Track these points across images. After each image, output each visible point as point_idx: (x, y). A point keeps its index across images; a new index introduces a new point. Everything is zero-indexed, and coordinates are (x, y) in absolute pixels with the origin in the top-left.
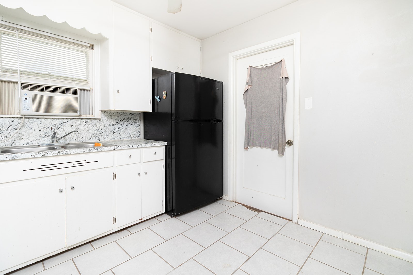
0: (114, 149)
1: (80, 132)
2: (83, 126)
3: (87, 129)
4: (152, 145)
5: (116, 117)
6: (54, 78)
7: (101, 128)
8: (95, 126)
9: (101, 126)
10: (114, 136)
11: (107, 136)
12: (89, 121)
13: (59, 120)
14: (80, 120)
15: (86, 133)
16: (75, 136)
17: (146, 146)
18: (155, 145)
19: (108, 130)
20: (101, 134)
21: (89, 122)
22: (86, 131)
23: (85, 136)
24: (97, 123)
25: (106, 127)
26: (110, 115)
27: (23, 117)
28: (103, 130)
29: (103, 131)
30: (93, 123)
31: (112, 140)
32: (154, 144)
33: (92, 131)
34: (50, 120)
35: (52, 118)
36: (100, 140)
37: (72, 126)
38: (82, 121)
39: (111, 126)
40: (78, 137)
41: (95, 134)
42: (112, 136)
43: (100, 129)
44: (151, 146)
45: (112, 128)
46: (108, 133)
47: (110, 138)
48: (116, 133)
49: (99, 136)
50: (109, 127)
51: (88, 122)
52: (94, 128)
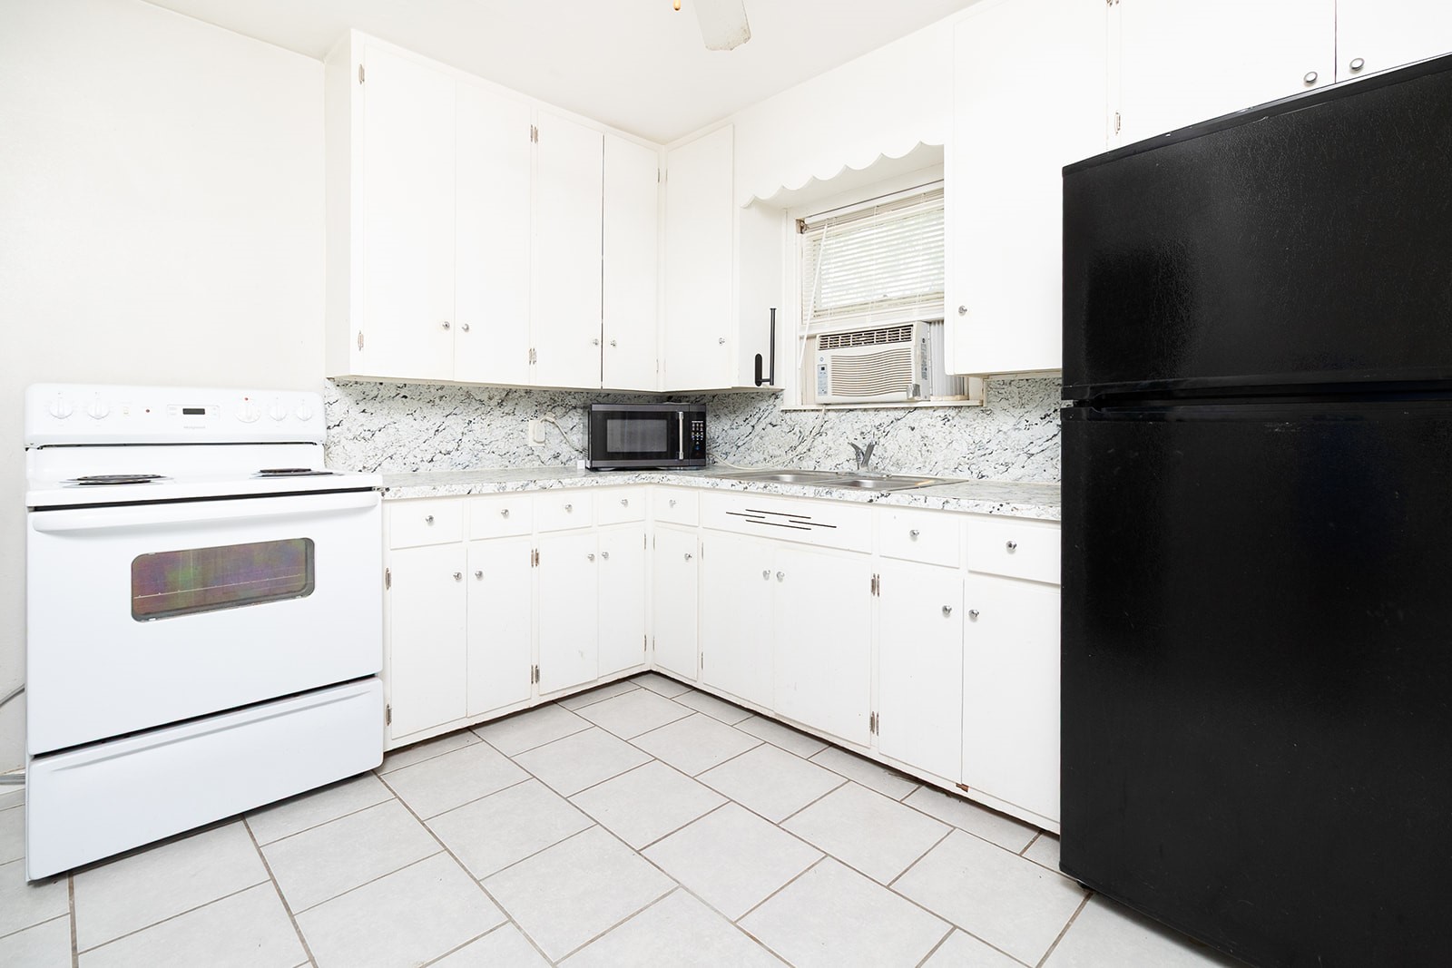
0: (871, 501)
1: (929, 448)
2: (938, 428)
3: (948, 437)
4: (1001, 508)
5: (1038, 396)
6: (890, 305)
7: (987, 437)
8: (969, 429)
9: (987, 431)
10: (1030, 468)
11: (1007, 464)
12: (953, 413)
13: (889, 413)
14: (930, 411)
15: (945, 451)
16: (920, 459)
17: (976, 510)
18: (1018, 514)
19: (1009, 443)
20: (987, 457)
21: (953, 418)
22: (944, 445)
23: (942, 458)
24: (974, 420)
25: (1005, 433)
26: (1016, 390)
27: (824, 408)
28: (994, 442)
29: (992, 446)
30: (963, 421)
31: (1025, 480)
32: (1013, 505)
33: (962, 447)
34: (872, 413)
35: (876, 409)
36: (983, 476)
37: (913, 429)
38: (936, 414)
39: (1020, 429)
40: (925, 462)
41: (968, 456)
42: (1023, 467)
43: (985, 441)
44: (999, 513)
45: (1024, 436)
46: (1008, 456)
47: (1015, 472)
48: (1037, 457)
49: (982, 463)
50: (1014, 434)
51: (950, 418)
52: (966, 436)
